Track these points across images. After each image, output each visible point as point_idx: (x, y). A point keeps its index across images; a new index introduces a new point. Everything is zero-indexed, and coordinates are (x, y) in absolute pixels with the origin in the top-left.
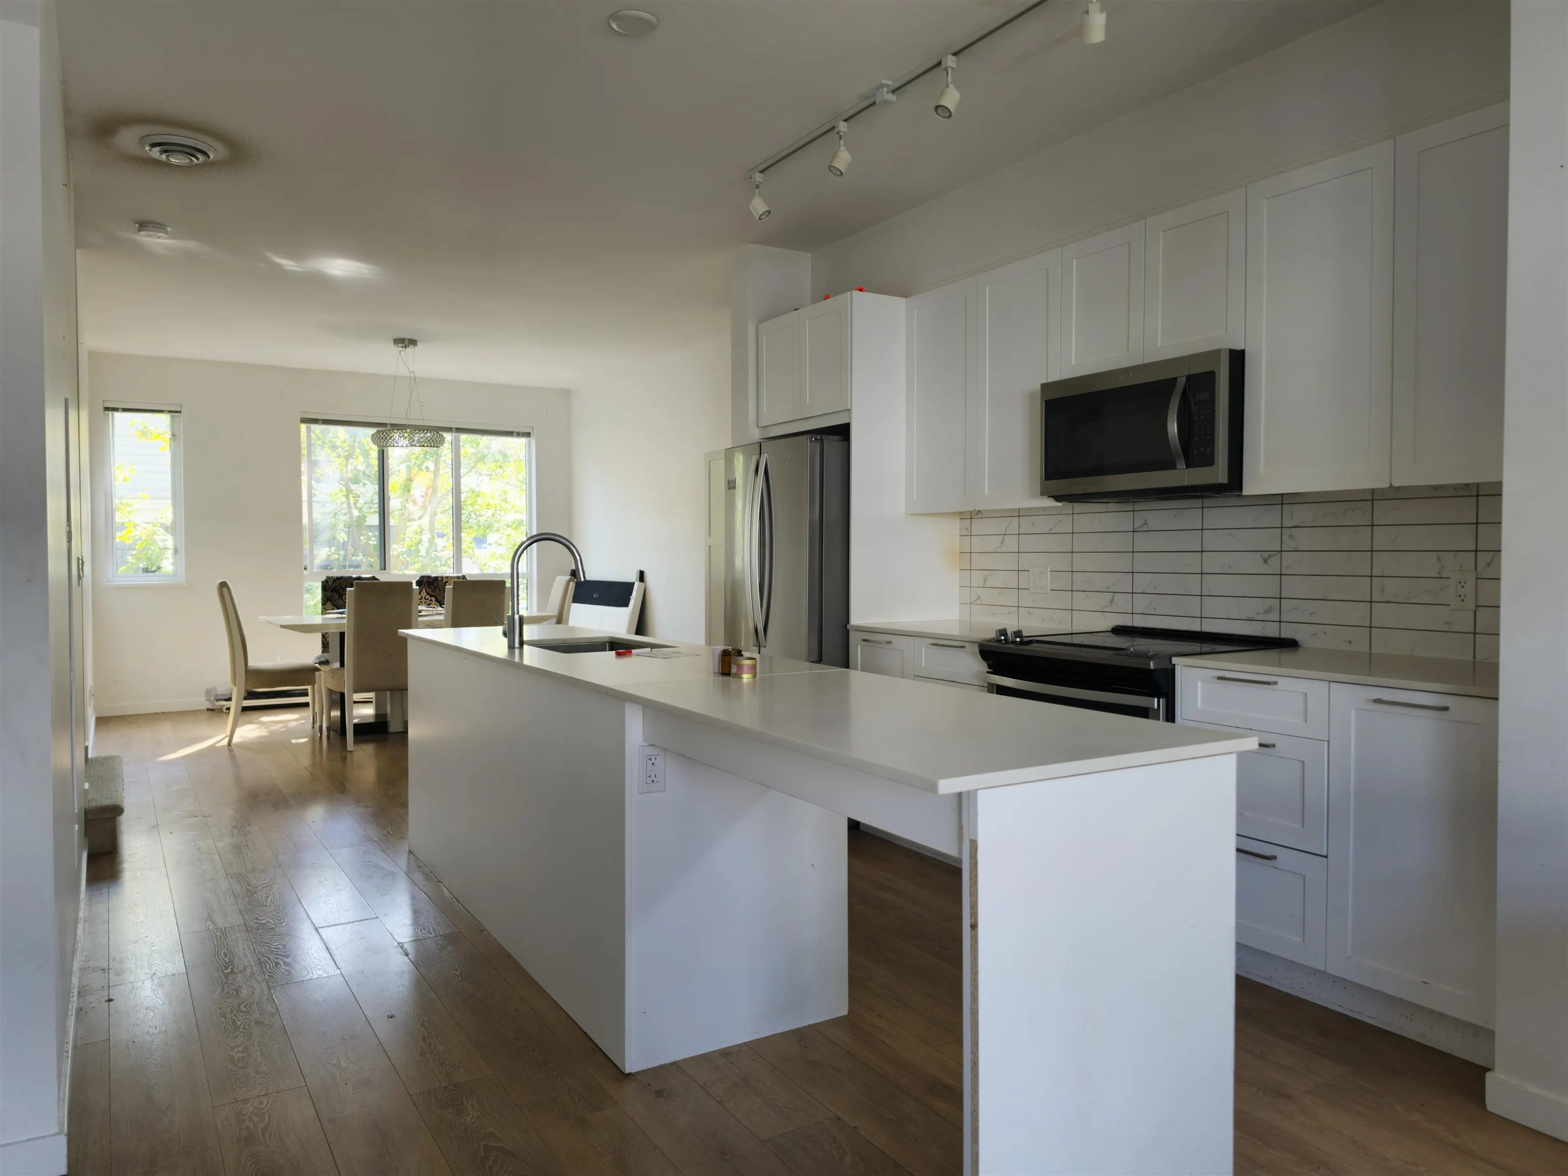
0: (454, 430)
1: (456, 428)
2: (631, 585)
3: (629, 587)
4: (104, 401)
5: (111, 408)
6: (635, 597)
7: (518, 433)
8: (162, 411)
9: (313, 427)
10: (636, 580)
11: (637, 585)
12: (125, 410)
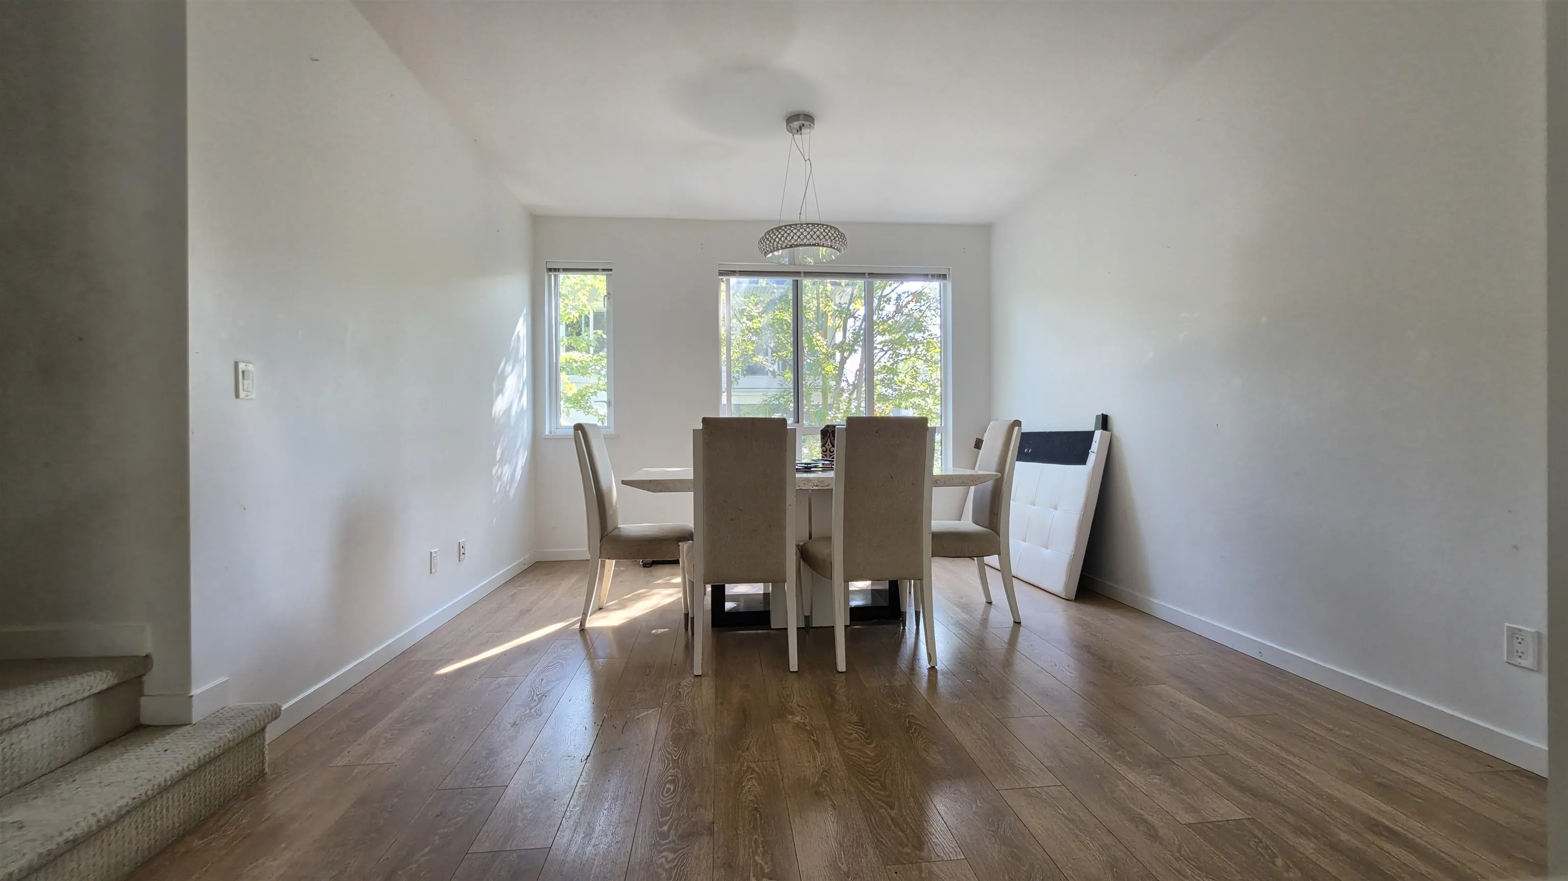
0: (867, 275)
1: (869, 274)
2: (1089, 436)
3: (1088, 437)
4: (547, 262)
5: (554, 269)
6: (1096, 451)
7: (933, 276)
8: (597, 270)
9: (733, 280)
10: (1096, 428)
11: (1098, 434)
12: (565, 270)
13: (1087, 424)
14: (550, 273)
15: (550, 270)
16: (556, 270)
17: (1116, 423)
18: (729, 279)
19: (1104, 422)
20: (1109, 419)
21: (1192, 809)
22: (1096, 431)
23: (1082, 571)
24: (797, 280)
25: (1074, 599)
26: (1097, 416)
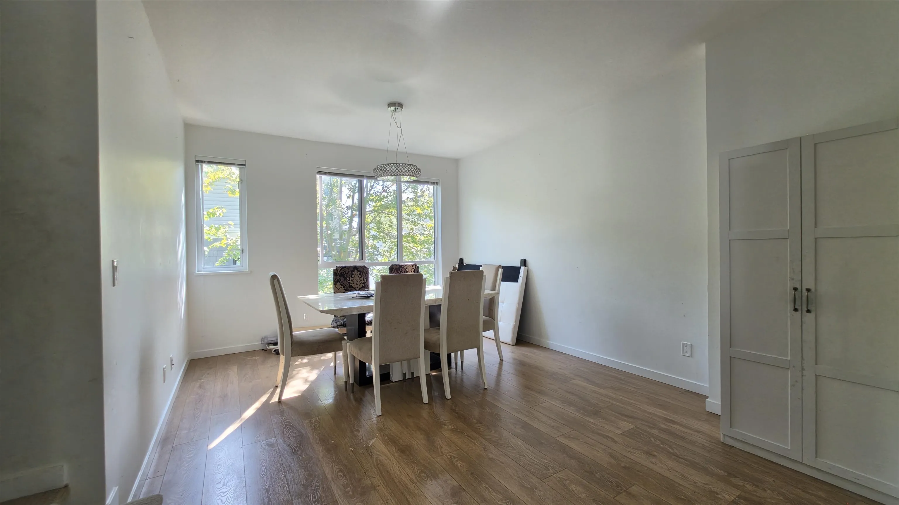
3: (518, 269)
4: (195, 156)
5: (201, 161)
6: (522, 276)
7: (431, 183)
8: (234, 164)
9: (323, 177)
10: (521, 266)
11: (522, 268)
12: (209, 162)
13: (516, 263)
14: (197, 164)
15: (198, 161)
16: (202, 162)
17: (530, 262)
18: (321, 176)
19: (524, 263)
20: (526, 261)
21: (618, 428)
22: (521, 267)
23: (518, 332)
24: (361, 180)
25: (515, 344)
26: (521, 260)
